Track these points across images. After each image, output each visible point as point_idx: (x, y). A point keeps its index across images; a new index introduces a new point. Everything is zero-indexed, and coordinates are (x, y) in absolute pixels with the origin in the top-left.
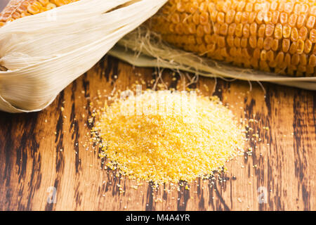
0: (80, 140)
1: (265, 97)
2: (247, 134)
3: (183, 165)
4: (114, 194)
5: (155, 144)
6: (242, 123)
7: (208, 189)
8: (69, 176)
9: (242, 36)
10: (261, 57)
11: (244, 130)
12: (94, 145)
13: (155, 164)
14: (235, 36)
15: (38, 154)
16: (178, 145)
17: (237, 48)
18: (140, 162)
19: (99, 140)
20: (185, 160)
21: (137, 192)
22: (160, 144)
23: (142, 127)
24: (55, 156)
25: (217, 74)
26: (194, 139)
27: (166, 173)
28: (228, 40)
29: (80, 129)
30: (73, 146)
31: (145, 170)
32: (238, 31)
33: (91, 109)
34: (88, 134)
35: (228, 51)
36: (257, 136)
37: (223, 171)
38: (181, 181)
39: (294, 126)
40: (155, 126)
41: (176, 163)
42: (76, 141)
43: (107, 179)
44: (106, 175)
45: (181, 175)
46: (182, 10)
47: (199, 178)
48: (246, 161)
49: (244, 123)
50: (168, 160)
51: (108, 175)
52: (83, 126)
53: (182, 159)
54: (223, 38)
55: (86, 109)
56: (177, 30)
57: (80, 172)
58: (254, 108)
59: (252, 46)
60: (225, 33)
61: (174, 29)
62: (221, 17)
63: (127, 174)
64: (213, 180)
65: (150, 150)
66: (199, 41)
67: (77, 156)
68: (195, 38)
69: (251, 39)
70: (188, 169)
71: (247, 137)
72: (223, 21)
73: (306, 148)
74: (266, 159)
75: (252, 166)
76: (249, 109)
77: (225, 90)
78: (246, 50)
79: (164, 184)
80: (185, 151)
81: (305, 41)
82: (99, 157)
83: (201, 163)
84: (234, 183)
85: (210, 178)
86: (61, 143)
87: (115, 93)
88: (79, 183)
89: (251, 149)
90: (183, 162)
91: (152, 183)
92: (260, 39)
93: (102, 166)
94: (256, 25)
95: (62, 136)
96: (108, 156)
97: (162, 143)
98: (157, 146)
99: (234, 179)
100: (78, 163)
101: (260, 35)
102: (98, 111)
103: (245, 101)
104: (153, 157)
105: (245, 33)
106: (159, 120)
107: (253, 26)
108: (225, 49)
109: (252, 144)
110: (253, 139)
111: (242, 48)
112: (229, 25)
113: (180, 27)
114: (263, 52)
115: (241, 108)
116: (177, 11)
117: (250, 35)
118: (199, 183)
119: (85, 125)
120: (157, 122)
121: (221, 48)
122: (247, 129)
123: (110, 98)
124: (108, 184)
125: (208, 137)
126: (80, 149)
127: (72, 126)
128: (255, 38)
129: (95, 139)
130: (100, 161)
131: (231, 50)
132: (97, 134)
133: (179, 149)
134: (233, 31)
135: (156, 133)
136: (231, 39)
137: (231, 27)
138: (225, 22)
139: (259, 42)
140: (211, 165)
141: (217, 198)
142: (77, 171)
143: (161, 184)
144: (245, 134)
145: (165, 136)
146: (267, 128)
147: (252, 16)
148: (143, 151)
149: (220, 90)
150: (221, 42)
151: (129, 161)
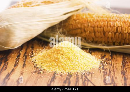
0: (26, 60)
1: (110, 54)
3: (70, 66)
4: (38, 73)
5: (59, 57)
7: (81, 75)
8: (19, 68)
9: (101, 27)
10: (109, 36)
12: (33, 61)
13: (58, 65)
14: (98, 27)
15: (7, 62)
16: (69, 58)
17: (99, 32)
18: (52, 65)
19: (35, 60)
20: (71, 64)
21: (49, 74)
23: (54, 52)
24: (14, 63)
25: (90, 47)
26: (77, 57)
27: (63, 69)
28: (95, 29)
30: (23, 61)
31: (54, 68)
32: (99, 25)
33: (33, 53)
35: (95, 34)
36: (105, 63)
37: (88, 71)
38: (69, 72)
39: (122, 62)
40: (60, 50)
41: (68, 65)
44: (36, 69)
45: (69, 70)
46: (76, 19)
47: (77, 72)
48: (99, 69)
49: (100, 60)
50: (64, 64)
52: (29, 57)
53: (70, 64)
54: (93, 28)
55: (31, 53)
56: (74, 27)
57: (25, 67)
58: (105, 57)
59: (105, 31)
60: (94, 26)
61: (72, 27)
62: (92, 20)
63: (45, 69)
65: (56, 60)
66: (83, 31)
67: (24, 64)
68: (81, 29)
69: (104, 28)
70: (73, 68)
71: (101, 63)
72: (93, 21)
73: (127, 68)
74: (108, 69)
75: (102, 70)
76: (103, 57)
77: (93, 52)
78: (102, 33)
79: (61, 72)
80: (72, 61)
81: (128, 28)
82: (34, 64)
83: (79, 67)
84: (93, 74)
85: (83, 72)
88: (23, 70)
89: (102, 66)
91: (56, 72)
92: (108, 27)
93: (35, 66)
94: (107, 22)
95: (19, 59)
96: (38, 64)
97: (62, 57)
98: (60, 58)
101: (108, 25)
103: (102, 55)
104: (58, 63)
105: (102, 25)
107: (106, 23)
108: (93, 34)
110: (103, 64)
111: (101, 32)
112: (95, 23)
113: (75, 26)
114: (110, 33)
116: (74, 20)
117: (104, 26)
121: (92, 33)
124: (36, 71)
125: (83, 59)
126: (26, 62)
127: (24, 56)
128: (106, 27)
131: (96, 33)
133: (69, 60)
134: (97, 25)
135: (60, 53)
136: (96, 28)
137: (96, 23)
138: (94, 21)
139: (108, 29)
140: (84, 69)
141: (85, 77)
142: (23, 67)
145: (64, 54)
146: (110, 62)
147: (105, 19)
148: (53, 61)
150: (92, 30)
151: (47, 65)
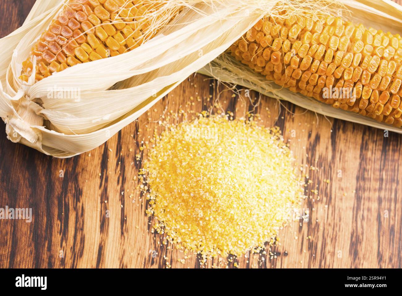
0: (126, 186)
1: (331, 131)
2: (306, 188)
5: (207, 218)
6: (302, 172)
8: (113, 241)
9: (316, 86)
11: (303, 183)
12: (141, 195)
13: (204, 235)
14: (308, 83)
15: (81, 204)
16: (232, 219)
17: (308, 92)
19: (146, 188)
22: (212, 219)
23: (194, 196)
24: (99, 210)
26: (249, 212)
27: (216, 245)
28: (300, 84)
29: (126, 169)
30: (118, 194)
31: (194, 240)
32: (313, 80)
33: (139, 139)
34: (135, 178)
35: (298, 90)
36: (316, 192)
37: (275, 243)
38: (231, 255)
39: (358, 179)
40: (209, 201)
41: (227, 238)
42: (122, 189)
43: (153, 246)
44: (153, 241)
46: (252, 41)
47: (250, 252)
48: (301, 228)
49: (304, 171)
50: (220, 234)
51: (155, 241)
52: (130, 165)
54: (294, 81)
55: (134, 137)
57: (125, 234)
58: (317, 148)
60: (298, 78)
62: (295, 63)
63: (175, 242)
64: (264, 256)
65: (201, 222)
67: (123, 210)
70: (240, 242)
71: (305, 194)
72: (297, 67)
74: (321, 228)
75: (306, 238)
76: (312, 149)
77: (288, 118)
78: (317, 95)
79: (213, 258)
81: (385, 105)
82: (146, 214)
83: (253, 235)
84: (285, 262)
85: (261, 251)
86: (106, 189)
87: (166, 115)
88: (124, 252)
90: (234, 236)
91: (200, 255)
93: (149, 227)
94: (333, 79)
95: (107, 179)
96: (155, 214)
97: (215, 218)
98: (209, 220)
99: (286, 254)
100: (123, 221)
102: (147, 142)
103: (310, 136)
104: (204, 229)
105: (320, 84)
106: (215, 196)
107: (330, 80)
108: (295, 88)
109: (310, 205)
110: (311, 197)
111: (314, 94)
112: (303, 72)
114: (337, 104)
115: (304, 148)
117: (325, 86)
118: (249, 259)
119: (132, 163)
120: (211, 198)
121: (291, 87)
122: (307, 181)
123: (160, 122)
126: (126, 200)
127: (117, 164)
129: (142, 186)
130: (146, 220)
131: (302, 91)
132: (145, 179)
133: (232, 223)
134: (307, 79)
136: (303, 85)
137: (305, 74)
138: (299, 68)
140: (264, 236)
142: (122, 233)
143: (210, 258)
144: (303, 190)
145: (219, 211)
146: (328, 181)
149: (283, 118)
151: (178, 227)
